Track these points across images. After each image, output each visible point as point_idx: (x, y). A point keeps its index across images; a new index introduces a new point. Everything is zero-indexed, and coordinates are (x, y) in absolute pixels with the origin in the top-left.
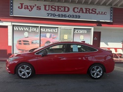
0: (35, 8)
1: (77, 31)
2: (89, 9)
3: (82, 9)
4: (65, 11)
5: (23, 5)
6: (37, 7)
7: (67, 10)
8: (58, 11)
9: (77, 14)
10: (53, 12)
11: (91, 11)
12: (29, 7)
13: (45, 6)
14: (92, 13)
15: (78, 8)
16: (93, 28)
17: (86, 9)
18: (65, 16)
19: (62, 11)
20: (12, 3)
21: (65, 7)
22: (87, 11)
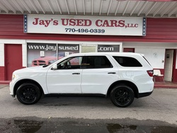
0: (52, 23)
2: (116, 22)
3: (106, 21)
4: (86, 25)
5: (39, 20)
6: (54, 22)
7: (88, 23)
8: (78, 25)
9: (101, 28)
10: (72, 27)
11: (118, 24)
12: (45, 22)
13: (63, 20)
14: (119, 26)
15: (101, 21)
16: (121, 44)
17: (112, 21)
18: (86, 31)
19: (82, 25)
20: (26, 19)
21: (86, 21)
22: (114, 24)
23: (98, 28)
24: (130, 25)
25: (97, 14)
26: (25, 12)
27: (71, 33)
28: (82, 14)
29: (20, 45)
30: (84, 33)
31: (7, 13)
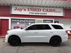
0: (23, 10)
1: (45, 22)
2: (52, 10)
3: (47, 9)
4: (38, 11)
5: (17, 9)
6: (24, 9)
8: (35, 11)
9: (45, 12)
10: (32, 12)
11: (52, 11)
12: (20, 9)
13: (28, 9)
14: (53, 12)
15: (45, 10)
16: (53, 20)
17: (50, 10)
19: (37, 11)
20: (11, 8)
21: (38, 9)
22: (51, 11)
23: (44, 12)
24: (58, 11)
25: (43, 7)
26: (10, 5)
27: (32, 14)
28: (37, 6)
29: (8, 20)
30: (38, 15)
31: (2, 5)
